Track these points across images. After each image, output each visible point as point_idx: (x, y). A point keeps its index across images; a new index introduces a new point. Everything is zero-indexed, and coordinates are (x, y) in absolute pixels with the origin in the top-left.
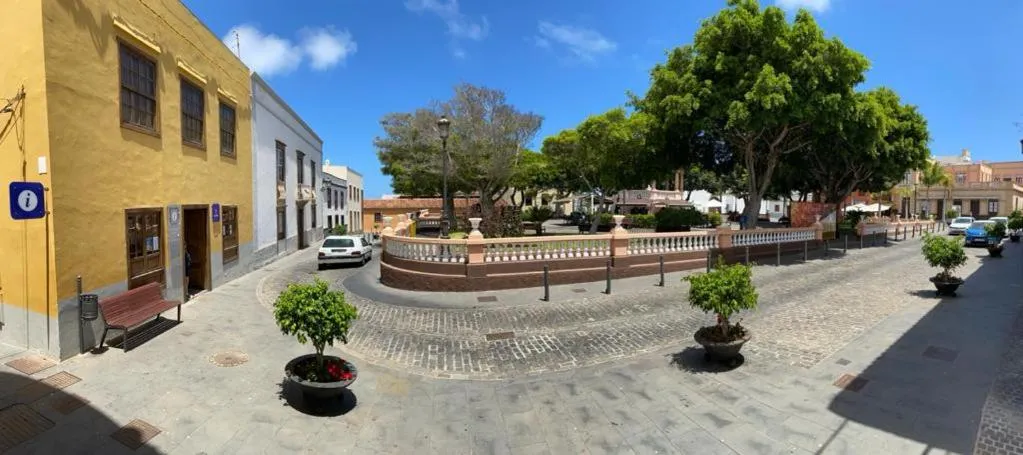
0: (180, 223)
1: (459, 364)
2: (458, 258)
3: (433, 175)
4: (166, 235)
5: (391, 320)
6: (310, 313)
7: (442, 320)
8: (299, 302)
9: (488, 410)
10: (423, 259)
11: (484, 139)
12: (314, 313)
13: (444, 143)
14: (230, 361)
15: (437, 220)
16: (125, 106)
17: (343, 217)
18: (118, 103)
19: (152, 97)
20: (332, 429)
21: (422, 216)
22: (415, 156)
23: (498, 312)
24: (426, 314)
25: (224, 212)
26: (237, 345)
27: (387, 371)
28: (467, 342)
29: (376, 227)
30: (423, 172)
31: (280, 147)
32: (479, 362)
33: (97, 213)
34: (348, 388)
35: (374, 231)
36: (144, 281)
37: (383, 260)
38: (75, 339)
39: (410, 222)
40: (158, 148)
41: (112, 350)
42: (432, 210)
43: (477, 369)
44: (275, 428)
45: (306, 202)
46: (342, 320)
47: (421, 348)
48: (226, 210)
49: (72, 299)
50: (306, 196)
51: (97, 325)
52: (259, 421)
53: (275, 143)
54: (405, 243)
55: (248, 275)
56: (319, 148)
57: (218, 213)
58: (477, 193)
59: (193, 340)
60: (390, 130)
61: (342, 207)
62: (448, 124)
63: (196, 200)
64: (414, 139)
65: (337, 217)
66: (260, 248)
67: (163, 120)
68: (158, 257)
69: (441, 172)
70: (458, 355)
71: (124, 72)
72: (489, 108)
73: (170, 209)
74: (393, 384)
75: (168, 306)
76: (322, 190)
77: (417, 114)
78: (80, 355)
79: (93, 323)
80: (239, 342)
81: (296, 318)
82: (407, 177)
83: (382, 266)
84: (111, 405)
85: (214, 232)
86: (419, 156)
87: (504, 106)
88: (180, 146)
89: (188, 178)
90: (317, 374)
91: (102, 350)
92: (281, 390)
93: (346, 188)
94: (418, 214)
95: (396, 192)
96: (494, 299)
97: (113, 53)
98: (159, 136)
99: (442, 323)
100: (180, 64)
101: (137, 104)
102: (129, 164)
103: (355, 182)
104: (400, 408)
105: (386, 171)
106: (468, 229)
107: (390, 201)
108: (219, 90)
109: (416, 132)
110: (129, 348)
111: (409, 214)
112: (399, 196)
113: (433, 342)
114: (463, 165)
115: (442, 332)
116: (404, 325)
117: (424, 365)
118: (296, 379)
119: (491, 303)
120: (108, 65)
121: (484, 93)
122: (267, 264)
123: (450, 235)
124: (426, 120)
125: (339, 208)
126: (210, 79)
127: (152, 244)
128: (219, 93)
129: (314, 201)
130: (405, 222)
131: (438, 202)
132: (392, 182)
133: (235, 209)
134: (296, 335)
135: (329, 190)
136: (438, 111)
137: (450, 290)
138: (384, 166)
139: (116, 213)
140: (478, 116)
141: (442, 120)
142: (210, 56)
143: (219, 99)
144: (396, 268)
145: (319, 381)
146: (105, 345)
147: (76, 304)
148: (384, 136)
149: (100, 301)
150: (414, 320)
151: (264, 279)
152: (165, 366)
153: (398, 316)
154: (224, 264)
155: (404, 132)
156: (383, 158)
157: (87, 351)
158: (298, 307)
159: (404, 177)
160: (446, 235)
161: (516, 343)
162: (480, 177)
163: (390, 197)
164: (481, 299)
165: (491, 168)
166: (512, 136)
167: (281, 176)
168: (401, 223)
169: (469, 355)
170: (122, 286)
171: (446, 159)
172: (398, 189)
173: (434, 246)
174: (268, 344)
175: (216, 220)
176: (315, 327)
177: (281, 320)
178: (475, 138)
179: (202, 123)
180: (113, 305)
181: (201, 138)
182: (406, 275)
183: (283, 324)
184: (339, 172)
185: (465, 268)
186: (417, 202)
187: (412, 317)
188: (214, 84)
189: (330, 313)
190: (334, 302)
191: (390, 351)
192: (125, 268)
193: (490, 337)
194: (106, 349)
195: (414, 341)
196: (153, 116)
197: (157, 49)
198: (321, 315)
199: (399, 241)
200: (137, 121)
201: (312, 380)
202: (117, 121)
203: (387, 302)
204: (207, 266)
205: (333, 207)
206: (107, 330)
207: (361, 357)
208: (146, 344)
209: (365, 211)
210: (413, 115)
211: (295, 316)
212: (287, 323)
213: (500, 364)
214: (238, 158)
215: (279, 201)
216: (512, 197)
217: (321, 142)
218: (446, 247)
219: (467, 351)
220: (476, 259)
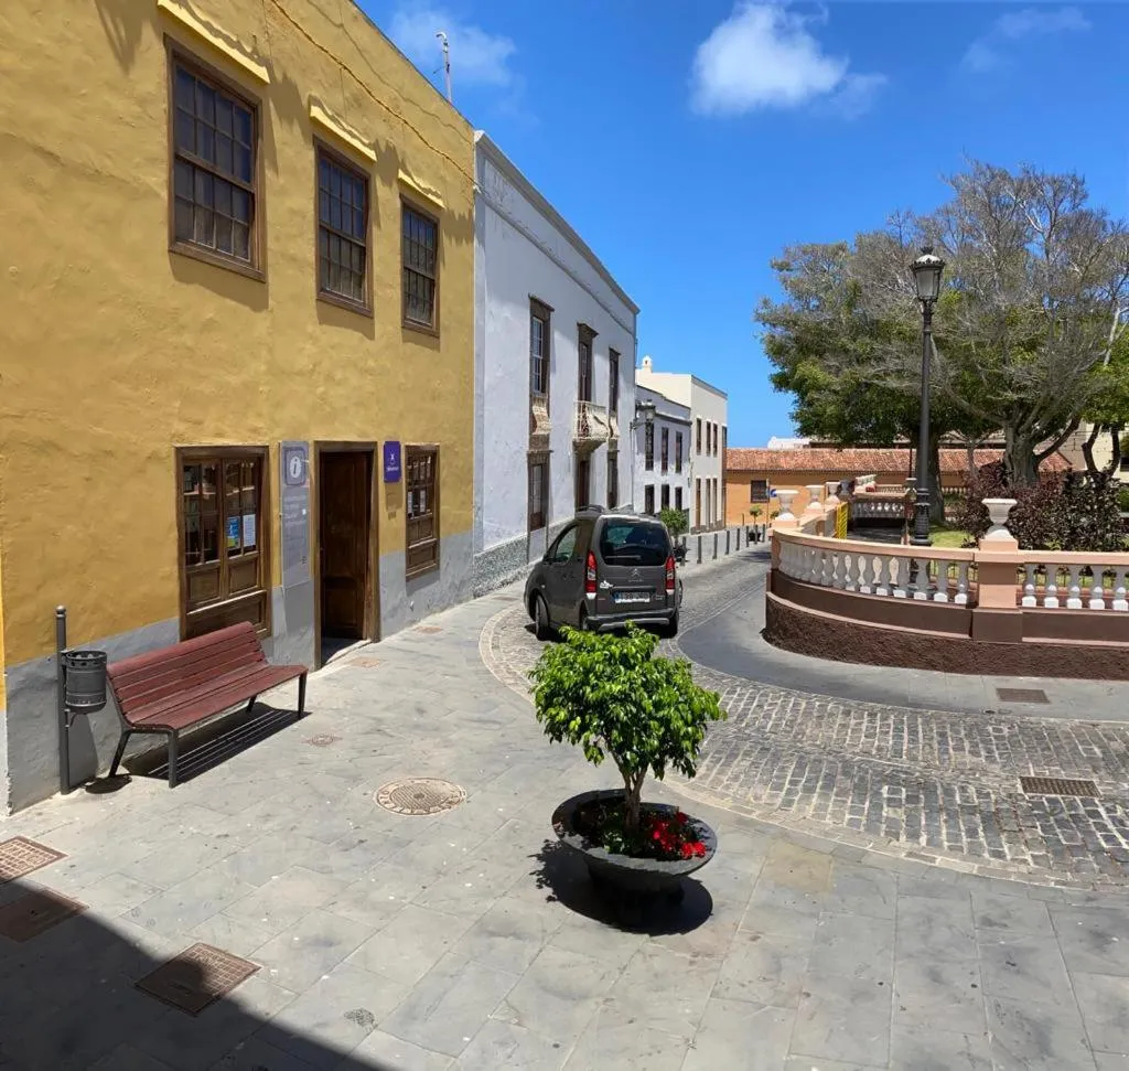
0: (310, 482)
1: (954, 837)
2: (952, 592)
3: (892, 392)
4: (276, 512)
5: (791, 723)
6: (614, 699)
7: (913, 732)
8: (587, 671)
9: (1032, 950)
10: (866, 590)
11: (1027, 300)
12: (623, 699)
13: (928, 314)
14: (424, 802)
15: (896, 501)
16: (181, 203)
17: (679, 491)
18: (164, 194)
19: (244, 184)
20: (657, 964)
21: (860, 490)
22: (851, 347)
23: (1051, 729)
24: (872, 715)
25: (410, 461)
26: (439, 766)
27: (784, 835)
28: (972, 790)
29: (754, 513)
30: (868, 386)
31: (540, 312)
32: (1003, 837)
33: (109, 453)
34: (693, 876)
35: (750, 522)
36: (219, 620)
37: (773, 591)
38: (49, 759)
39: (834, 503)
40: (260, 304)
41: (138, 780)
42: (883, 476)
43: (999, 855)
44: (530, 949)
45: (597, 444)
46: (687, 724)
47: (861, 790)
48: (415, 454)
49: (43, 661)
50: (597, 431)
51: (103, 725)
52: (492, 934)
53: (528, 302)
54: (826, 551)
55: (458, 608)
56: (630, 325)
57: (398, 462)
58: (999, 436)
59: (337, 755)
60: (794, 286)
61: (679, 469)
62: (938, 268)
63: (346, 432)
64: (851, 305)
65: (666, 489)
66: (489, 547)
67: (271, 244)
68: (256, 564)
69: (917, 385)
70: (952, 816)
71: (182, 122)
72: (1041, 223)
73: (287, 450)
74: (797, 864)
75: (276, 678)
76: (634, 425)
77: (860, 245)
78: (58, 796)
79: (94, 720)
80: (442, 758)
81: (581, 706)
82: (832, 398)
83: (768, 599)
84: (136, 913)
85: (388, 504)
86: (861, 345)
87: (1083, 216)
88: (313, 302)
89: (329, 378)
90: (625, 837)
91: (114, 783)
92: (541, 866)
93: (689, 424)
94: (852, 485)
95: (805, 431)
96: (1039, 697)
97: (153, 71)
98: (261, 279)
99: (913, 741)
100: (316, 112)
101: (210, 196)
102: (187, 339)
103: (710, 410)
104: (814, 915)
105: (782, 382)
106: (979, 524)
107: (786, 453)
108: (401, 175)
109: (856, 288)
110: (180, 777)
111: (833, 485)
112: (807, 441)
113: (892, 779)
114: (971, 368)
115: (914, 759)
116: (821, 734)
117: (872, 828)
118: (576, 841)
119: (1032, 706)
120: (142, 102)
121: (1029, 187)
122: (503, 584)
123: (932, 537)
124: (881, 259)
125: (672, 467)
126: (383, 149)
127: (240, 532)
128: (401, 182)
129: (613, 444)
130: (822, 504)
131: (900, 457)
132: (793, 409)
133: (434, 454)
134: (580, 746)
135: (650, 425)
136: (910, 236)
137: (931, 666)
138: (777, 370)
139: (153, 457)
140: (1010, 243)
141: (924, 259)
142: (385, 95)
143: (401, 196)
144: (804, 609)
145: (630, 853)
146: (121, 770)
147: (52, 672)
148: (781, 299)
149: (110, 667)
150: (844, 726)
151: (498, 618)
152: (267, 817)
153: (807, 713)
154: (408, 579)
155: (828, 288)
156: (777, 351)
157: (74, 787)
158: (585, 682)
159: (824, 396)
160: (921, 537)
161: (1102, 810)
162: (1011, 395)
163: (788, 444)
164: (1005, 694)
165: (1043, 374)
166: (1101, 293)
167: (541, 383)
168: (816, 505)
169: (978, 818)
170: (163, 632)
171: (926, 355)
172: (809, 425)
173: (894, 562)
174: (509, 765)
175: (392, 478)
176: (625, 729)
177: (545, 710)
178: (1001, 300)
179: (364, 253)
180: (146, 674)
181: (360, 285)
182: (826, 624)
183: (552, 718)
184: (675, 387)
185: (969, 618)
186: (851, 457)
187: (839, 720)
188: (391, 159)
189: (658, 705)
190: (668, 682)
191: (789, 792)
192: (172, 588)
193: (1029, 784)
194: (125, 780)
195: (846, 773)
196: (246, 232)
197: (262, 73)
198: (638, 704)
199: (812, 545)
200: (208, 238)
201: (614, 850)
202: (163, 236)
203: (780, 684)
204: (370, 586)
205: (658, 465)
206: (126, 734)
207: (725, 805)
208: (224, 765)
209: (730, 475)
210: (851, 245)
211: (578, 699)
212: (562, 715)
213: (1059, 852)
214: (442, 335)
215: (534, 440)
216: (1087, 448)
217: (635, 311)
218: (922, 566)
219: (973, 810)
220: (996, 598)
